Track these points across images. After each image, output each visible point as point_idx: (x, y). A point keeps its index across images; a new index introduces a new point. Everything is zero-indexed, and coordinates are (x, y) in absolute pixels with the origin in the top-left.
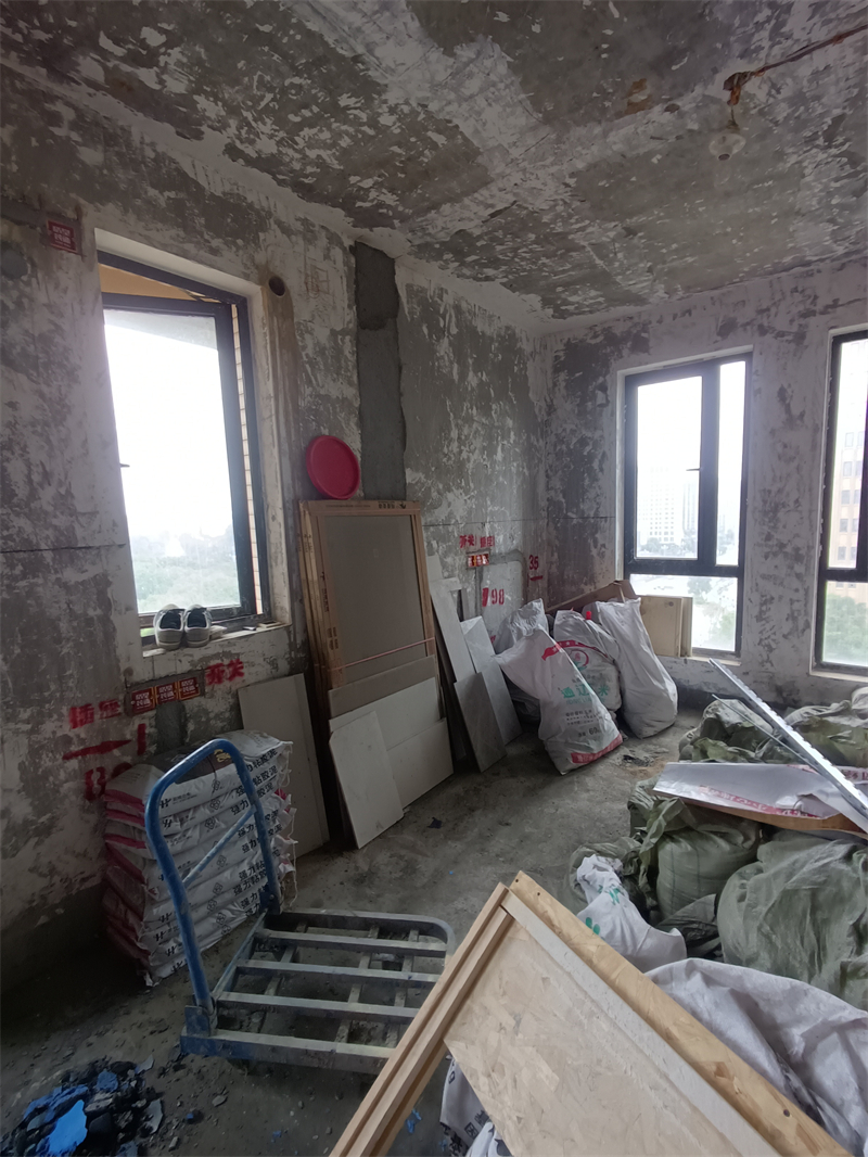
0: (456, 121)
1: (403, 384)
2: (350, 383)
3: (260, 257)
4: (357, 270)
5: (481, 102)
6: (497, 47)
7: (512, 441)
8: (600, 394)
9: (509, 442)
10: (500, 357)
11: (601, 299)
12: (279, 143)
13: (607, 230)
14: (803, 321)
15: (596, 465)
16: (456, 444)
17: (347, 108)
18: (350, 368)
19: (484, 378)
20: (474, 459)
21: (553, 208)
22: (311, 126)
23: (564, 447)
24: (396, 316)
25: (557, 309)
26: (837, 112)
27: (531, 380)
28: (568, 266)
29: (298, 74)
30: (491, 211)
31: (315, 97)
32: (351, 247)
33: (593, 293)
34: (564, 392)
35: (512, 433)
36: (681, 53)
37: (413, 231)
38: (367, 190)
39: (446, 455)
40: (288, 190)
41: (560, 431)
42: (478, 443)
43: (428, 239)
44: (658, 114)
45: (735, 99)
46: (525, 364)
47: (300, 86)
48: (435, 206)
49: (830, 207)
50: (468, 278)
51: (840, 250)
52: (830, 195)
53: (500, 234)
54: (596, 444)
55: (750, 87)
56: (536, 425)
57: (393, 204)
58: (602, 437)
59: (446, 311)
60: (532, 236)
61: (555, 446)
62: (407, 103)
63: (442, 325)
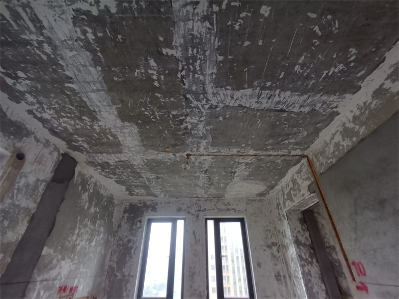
0: (118, 136)
1: (61, 207)
2: (35, 202)
3: (18, 145)
4: (61, 161)
5: (127, 135)
6: (136, 126)
7: (101, 237)
8: (139, 223)
9: (99, 238)
10: (106, 204)
11: (145, 193)
12: (52, 117)
13: (152, 175)
14: (198, 212)
15: (132, 251)
16: (75, 236)
17: (85, 120)
18: (39, 195)
19: (97, 210)
20: (82, 244)
21: (138, 165)
22: (68, 118)
23: (121, 242)
24: (70, 180)
25: (130, 192)
26: (207, 168)
27: (114, 214)
28: (138, 181)
29: (72, 106)
30: (119, 160)
31: (75, 113)
32: (62, 154)
33: (143, 191)
34: (126, 220)
35: (102, 234)
36: (179, 145)
37: (89, 157)
38: (79, 141)
39: (69, 241)
40: (47, 130)
41: (121, 235)
42: (86, 237)
43: (94, 161)
44: (171, 154)
45: (188, 158)
46: (114, 208)
47: (71, 109)
48: (101, 153)
49: (204, 186)
50: (103, 175)
51: (206, 196)
52: (205, 184)
53: (120, 167)
54: (134, 243)
55: (191, 157)
56: (112, 231)
57: (86, 147)
58: (137, 240)
59: (91, 183)
60: (130, 170)
61: (118, 241)
62: (105, 126)
63: (87, 188)
